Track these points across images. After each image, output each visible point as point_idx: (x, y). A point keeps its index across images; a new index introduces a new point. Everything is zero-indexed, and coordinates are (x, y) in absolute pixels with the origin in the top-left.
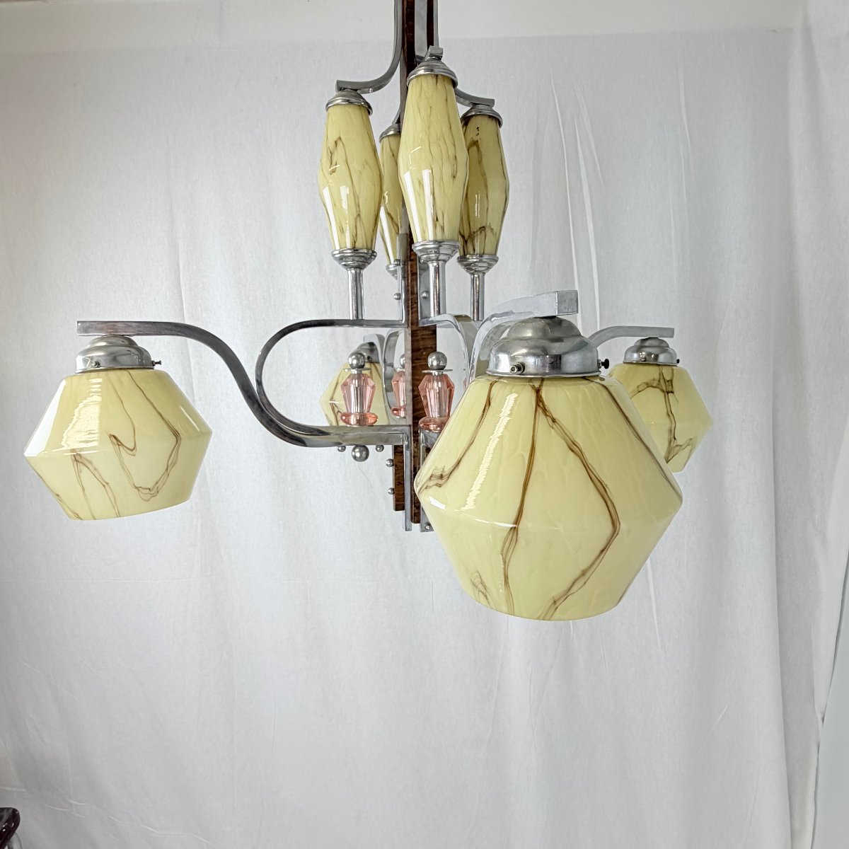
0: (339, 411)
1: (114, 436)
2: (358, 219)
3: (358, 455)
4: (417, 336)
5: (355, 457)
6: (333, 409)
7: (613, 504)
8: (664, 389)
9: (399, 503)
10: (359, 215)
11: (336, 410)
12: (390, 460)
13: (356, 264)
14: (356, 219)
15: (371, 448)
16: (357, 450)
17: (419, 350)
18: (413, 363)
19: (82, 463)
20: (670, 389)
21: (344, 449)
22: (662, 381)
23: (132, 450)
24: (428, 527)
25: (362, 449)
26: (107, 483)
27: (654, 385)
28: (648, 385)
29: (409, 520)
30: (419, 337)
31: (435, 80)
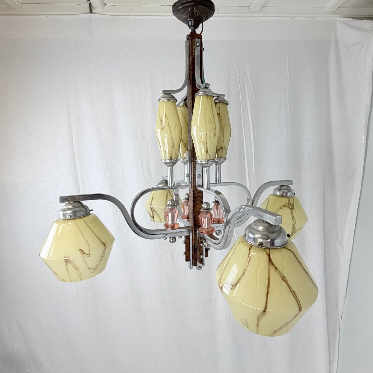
0: (154, 210)
1: (81, 250)
2: (173, 148)
3: (172, 240)
4: (195, 192)
5: (170, 241)
6: (151, 209)
7: (298, 300)
8: (291, 207)
9: (187, 258)
10: (173, 146)
11: (153, 210)
12: (184, 241)
13: (171, 165)
14: (172, 148)
15: (177, 238)
16: (171, 239)
17: (196, 197)
18: (194, 203)
19: (68, 262)
20: (293, 208)
21: (166, 239)
22: (290, 205)
23: (89, 255)
24: (200, 268)
25: (173, 238)
26: (78, 269)
27: (287, 206)
28: (284, 206)
29: (192, 265)
30: (196, 192)
31: (207, 97)
